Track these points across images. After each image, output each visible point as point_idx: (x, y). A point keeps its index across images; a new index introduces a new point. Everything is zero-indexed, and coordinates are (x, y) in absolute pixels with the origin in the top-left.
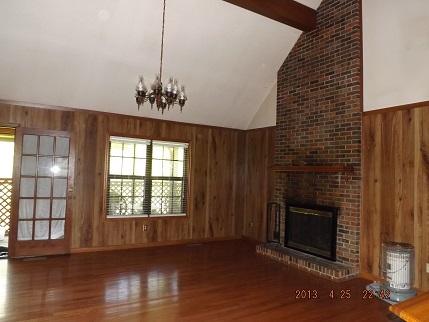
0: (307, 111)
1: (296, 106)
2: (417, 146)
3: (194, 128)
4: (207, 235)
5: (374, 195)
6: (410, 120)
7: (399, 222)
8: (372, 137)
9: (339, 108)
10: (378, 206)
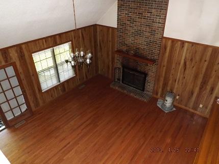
0: (135, 28)
1: (129, 23)
2: (183, 58)
3: (72, 32)
4: (85, 80)
5: (163, 71)
6: (183, 47)
7: (170, 82)
8: (165, 48)
9: (153, 32)
10: (163, 75)
